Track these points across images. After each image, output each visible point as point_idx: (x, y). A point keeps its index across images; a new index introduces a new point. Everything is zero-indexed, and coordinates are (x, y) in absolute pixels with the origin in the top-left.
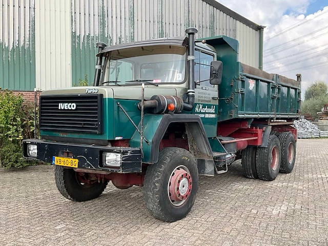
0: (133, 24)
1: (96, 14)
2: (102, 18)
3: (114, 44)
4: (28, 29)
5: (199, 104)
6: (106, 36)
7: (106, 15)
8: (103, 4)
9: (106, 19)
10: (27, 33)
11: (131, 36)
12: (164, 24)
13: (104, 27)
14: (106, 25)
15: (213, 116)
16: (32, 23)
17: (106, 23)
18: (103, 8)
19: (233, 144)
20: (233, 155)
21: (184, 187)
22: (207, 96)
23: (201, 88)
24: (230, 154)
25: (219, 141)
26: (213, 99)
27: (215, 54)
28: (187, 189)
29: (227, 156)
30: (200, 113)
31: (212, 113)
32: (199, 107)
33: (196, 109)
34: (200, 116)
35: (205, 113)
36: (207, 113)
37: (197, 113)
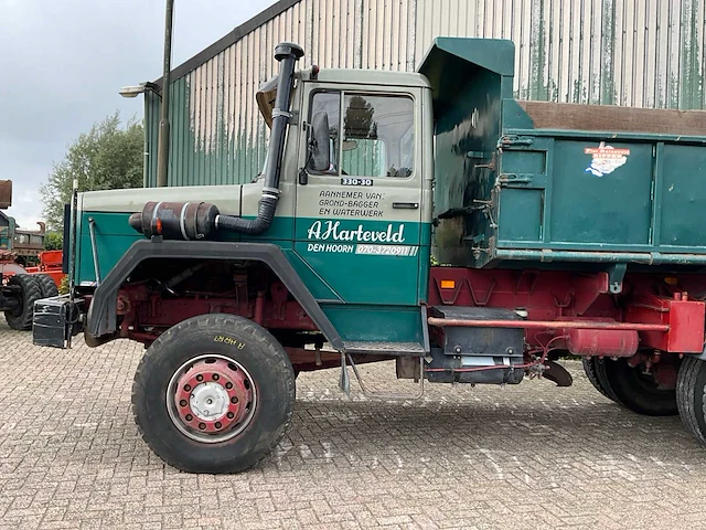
0: (612, 45)
1: (527, 42)
2: (537, 48)
3: (563, 100)
5: (323, 221)
6: (545, 85)
7: (548, 40)
8: (541, 18)
9: (547, 50)
11: (606, 73)
12: (699, 25)
13: (540, 71)
14: (547, 62)
15: (403, 251)
17: (547, 56)
18: (541, 28)
19: (492, 332)
20: (507, 362)
21: (210, 402)
22: (364, 199)
23: (334, 182)
24: (494, 358)
25: (424, 314)
26: (397, 206)
27: (416, 92)
28: (225, 410)
29: (466, 362)
30: (331, 241)
31: (391, 243)
32: (324, 228)
33: (311, 232)
34: (330, 248)
35: (355, 242)
36: (363, 242)
37: (314, 241)
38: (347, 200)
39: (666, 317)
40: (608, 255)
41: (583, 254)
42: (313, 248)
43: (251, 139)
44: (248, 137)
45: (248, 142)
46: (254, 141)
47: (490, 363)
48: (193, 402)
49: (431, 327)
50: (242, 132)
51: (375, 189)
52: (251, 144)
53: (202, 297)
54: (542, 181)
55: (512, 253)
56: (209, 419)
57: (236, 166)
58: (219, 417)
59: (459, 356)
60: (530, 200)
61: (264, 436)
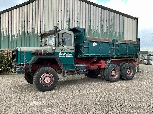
0: (79, 23)
1: (66, 21)
4: (43, 29)
5: (61, 52)
7: (69, 21)
8: (68, 17)
9: (69, 23)
10: (43, 30)
12: (91, 22)
13: (68, 25)
15: (71, 56)
16: (44, 27)
18: (68, 19)
19: (83, 67)
20: (84, 71)
21: (48, 80)
22: (66, 49)
23: (62, 46)
24: (83, 70)
25: (74, 65)
26: (71, 50)
27: (72, 34)
28: (50, 81)
29: (80, 71)
30: (62, 55)
31: (70, 55)
32: (61, 53)
33: (59, 54)
34: (62, 56)
35: (65, 55)
36: (66, 55)
37: (60, 55)
38: (64, 49)
39: (101, 63)
40: (96, 56)
41: (93, 56)
42: (60, 56)
43: (8, 34)
44: (8, 33)
45: (7, 34)
46: (9, 34)
47: (83, 71)
48: (45, 80)
49: (76, 67)
50: (6, 32)
51: (68, 48)
52: (8, 35)
53: (38, 65)
54: (89, 47)
55: (86, 56)
56: (48, 83)
57: (5, 39)
58: (49, 82)
59: (79, 70)
60: (87, 49)
61: (55, 84)
